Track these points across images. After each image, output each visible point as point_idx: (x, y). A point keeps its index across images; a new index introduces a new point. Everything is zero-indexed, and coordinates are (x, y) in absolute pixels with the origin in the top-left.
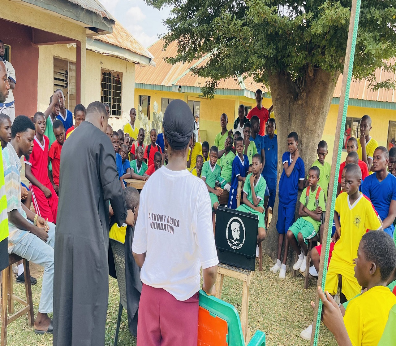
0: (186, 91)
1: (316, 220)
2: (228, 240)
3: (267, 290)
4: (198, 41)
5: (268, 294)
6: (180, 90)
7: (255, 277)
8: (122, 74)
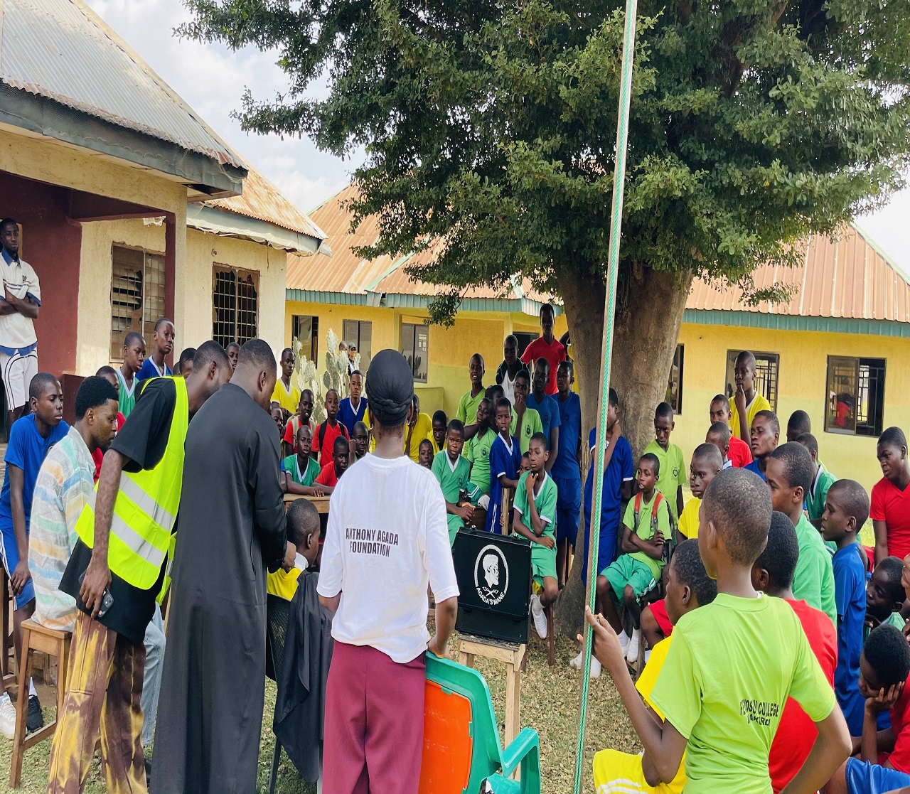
0: (397, 305)
1: (655, 558)
2: (479, 589)
3: (562, 700)
4: (420, 212)
5: (563, 707)
6: (385, 302)
7: (539, 676)
8: (257, 273)
